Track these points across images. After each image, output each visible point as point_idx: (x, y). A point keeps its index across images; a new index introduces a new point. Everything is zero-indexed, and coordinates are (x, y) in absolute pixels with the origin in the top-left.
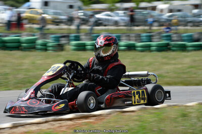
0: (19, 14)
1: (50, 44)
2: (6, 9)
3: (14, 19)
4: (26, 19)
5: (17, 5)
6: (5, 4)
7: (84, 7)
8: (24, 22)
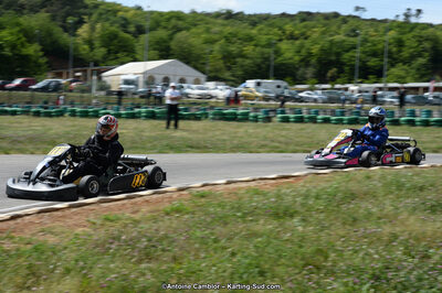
3: (233, 96)
4: (242, 96)
5: (236, 85)
6: (226, 85)
7: (290, 87)
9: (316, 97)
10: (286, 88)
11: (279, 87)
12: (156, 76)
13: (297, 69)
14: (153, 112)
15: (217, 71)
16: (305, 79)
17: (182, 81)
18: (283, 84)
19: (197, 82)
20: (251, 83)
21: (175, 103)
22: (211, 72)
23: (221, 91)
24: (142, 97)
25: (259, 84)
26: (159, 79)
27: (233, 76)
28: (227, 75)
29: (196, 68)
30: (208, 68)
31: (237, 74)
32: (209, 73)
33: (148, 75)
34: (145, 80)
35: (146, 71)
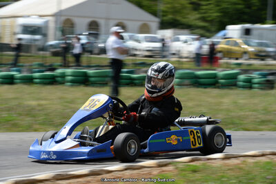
0: (212, 46)
1: (256, 81)
2: (194, 40)
4: (220, 52)
5: (208, 34)
6: (193, 34)
8: (219, 55)
12: (76, 20)
14: (85, 75)
15: (176, 11)
19: (144, 29)
20: (234, 31)
22: (165, 13)
23: (186, 45)
25: (247, 32)
26: (81, 24)
27: (203, 19)
28: (193, 17)
29: (140, 6)
30: (161, 7)
31: (209, 16)
32: (164, 16)
33: (63, 18)
34: (58, 26)
35: (61, 11)
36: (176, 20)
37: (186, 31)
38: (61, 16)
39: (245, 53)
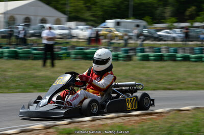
0: (97, 32)
1: (121, 56)
2: (87, 28)
3: (94, 35)
4: (102, 36)
5: (96, 25)
6: (87, 25)
7: (148, 26)
8: (101, 38)
9: (174, 35)
10: (145, 27)
11: (138, 26)
12: (17, 17)
13: (156, 8)
15: (77, 11)
16: (164, 18)
17: (44, 21)
18: (142, 23)
19: (58, 22)
20: (110, 23)
21: (51, 43)
22: (71, 12)
23: (82, 31)
24: (3, 37)
25: (118, 24)
26: (20, 19)
27: (93, 16)
28: (87, 15)
29: (56, 8)
30: (68, 9)
31: (96, 14)
32: (70, 14)
33: (9, 15)
34: (6, 20)
35: (8, 11)
36: (77, 16)
37: (83, 23)
38: (8, 14)
39: (117, 36)
